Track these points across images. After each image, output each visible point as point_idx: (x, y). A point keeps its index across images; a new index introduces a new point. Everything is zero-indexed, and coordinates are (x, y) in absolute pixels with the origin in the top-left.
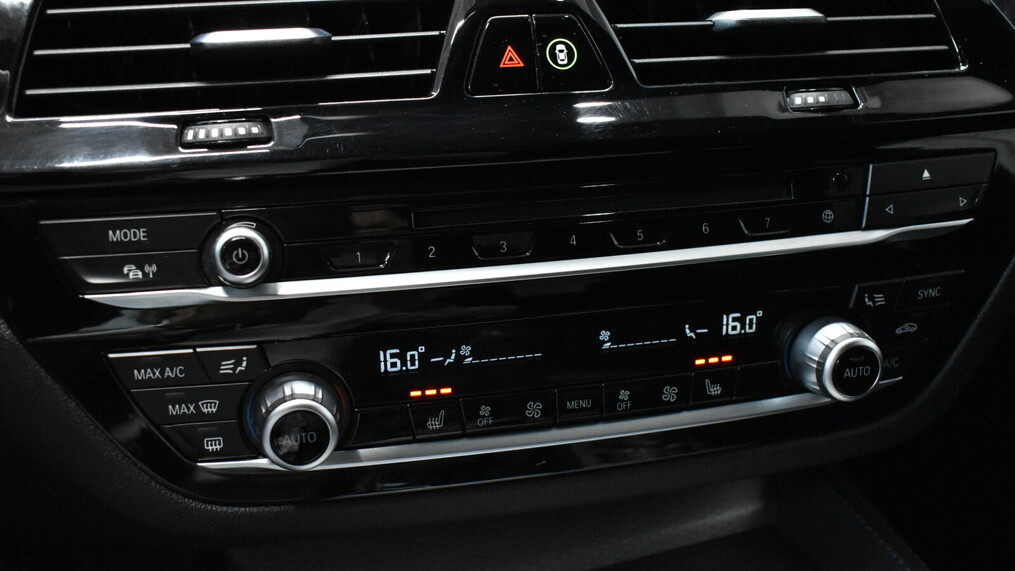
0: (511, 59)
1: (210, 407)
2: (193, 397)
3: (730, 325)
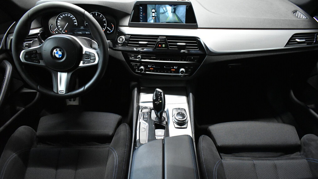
0: (160, 46)
1: (137, 67)
2: (136, 67)
3: (175, 67)
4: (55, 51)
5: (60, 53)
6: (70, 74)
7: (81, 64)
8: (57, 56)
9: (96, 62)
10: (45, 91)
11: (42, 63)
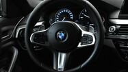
4: (58, 33)
5: (63, 35)
6: (69, 54)
7: (79, 45)
8: (60, 37)
9: (93, 43)
10: (46, 68)
11: (47, 44)
